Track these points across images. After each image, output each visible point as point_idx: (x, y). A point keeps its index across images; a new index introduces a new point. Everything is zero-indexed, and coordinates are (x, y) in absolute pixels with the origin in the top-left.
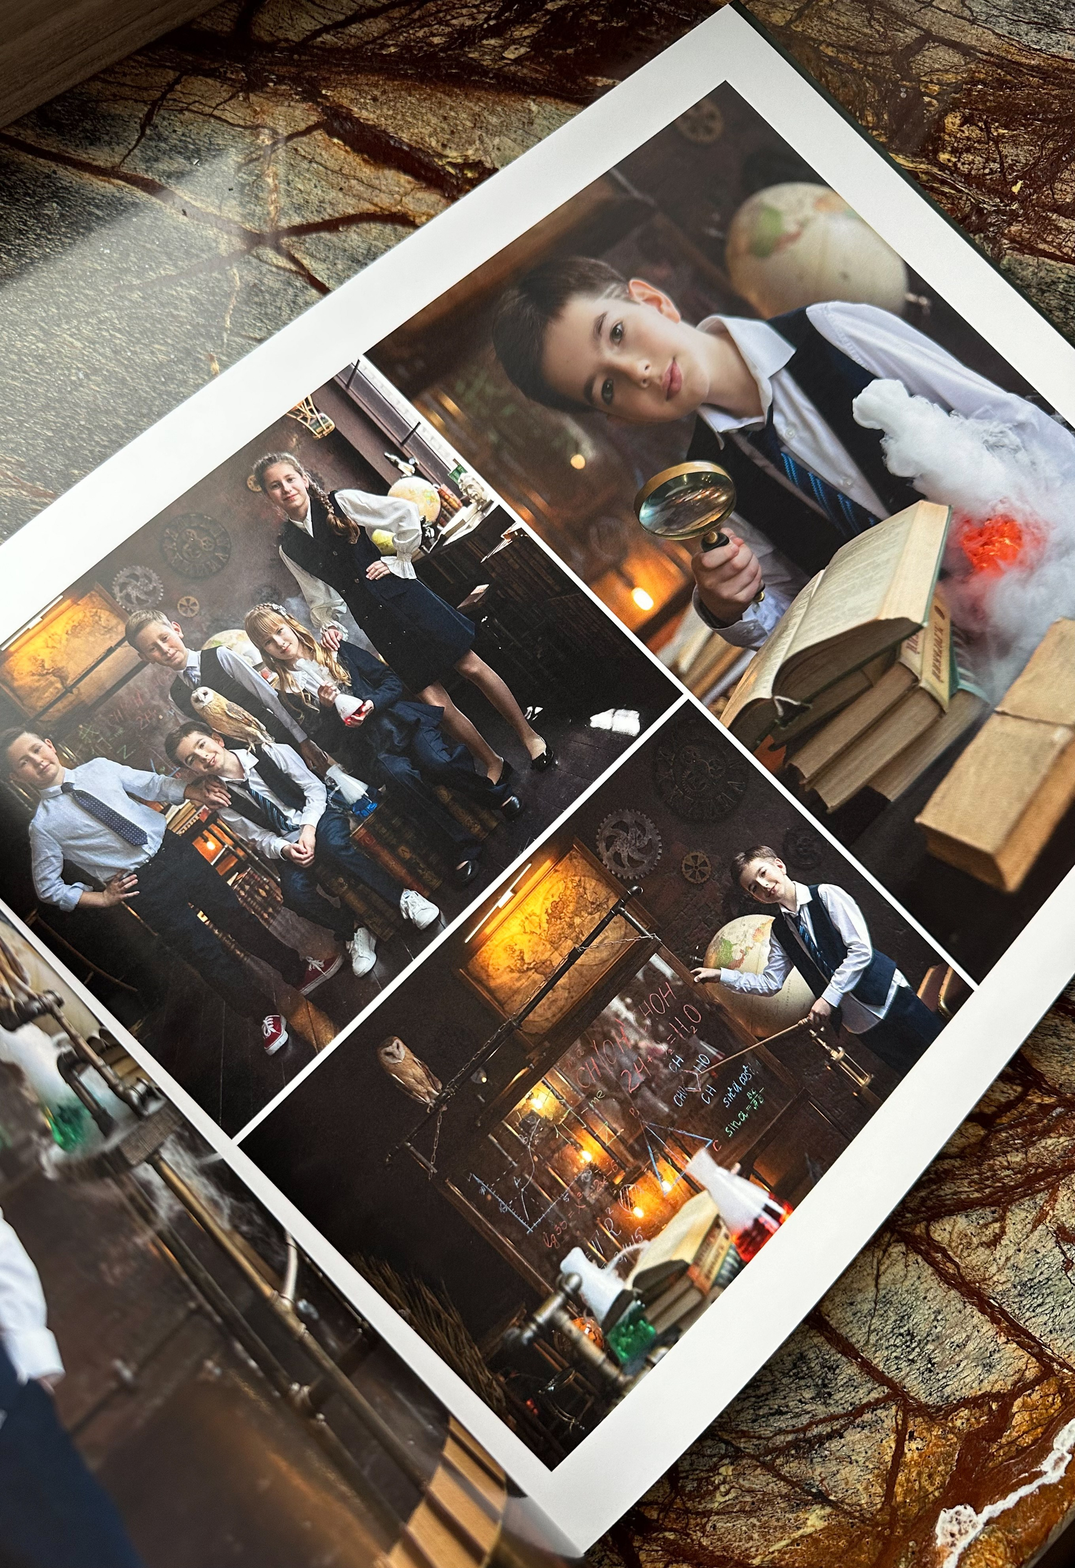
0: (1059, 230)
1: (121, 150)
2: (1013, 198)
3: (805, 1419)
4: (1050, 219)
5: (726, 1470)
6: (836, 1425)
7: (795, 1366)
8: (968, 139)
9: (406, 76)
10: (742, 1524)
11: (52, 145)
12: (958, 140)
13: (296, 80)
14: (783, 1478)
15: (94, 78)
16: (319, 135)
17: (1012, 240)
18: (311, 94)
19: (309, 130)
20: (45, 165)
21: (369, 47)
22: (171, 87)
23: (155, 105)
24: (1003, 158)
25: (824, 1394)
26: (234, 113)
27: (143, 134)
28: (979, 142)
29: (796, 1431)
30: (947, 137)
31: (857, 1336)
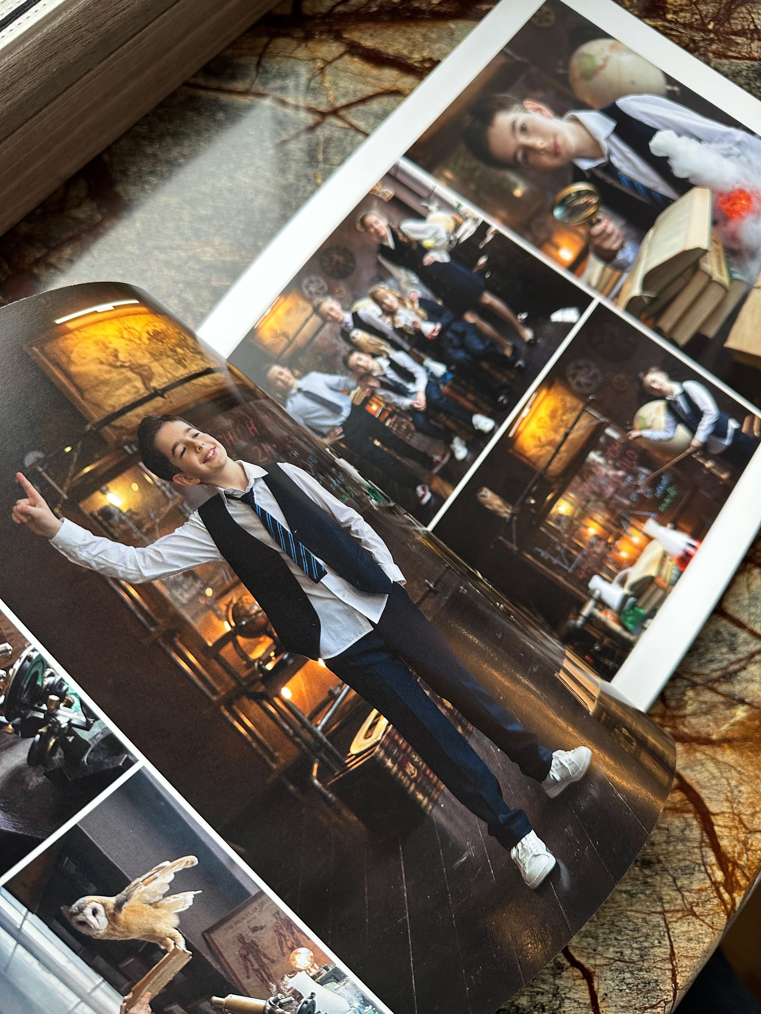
0: (738, 44)
1: (248, 81)
2: (710, 31)
3: (725, 663)
4: (731, 39)
5: (690, 693)
6: (742, 664)
7: (715, 636)
8: (680, 5)
9: (384, 21)
10: (703, 720)
11: (213, 83)
12: (675, 6)
13: (329, 32)
14: (719, 693)
15: (228, 48)
16: (347, 58)
17: (714, 53)
18: (338, 37)
19: (341, 56)
20: (212, 95)
21: (363, 9)
22: (267, 46)
23: (261, 56)
24: (700, 12)
25: (733, 649)
26: (301, 53)
27: (258, 73)
28: (686, 6)
29: (722, 669)
30: (669, 6)
31: (744, 617)
